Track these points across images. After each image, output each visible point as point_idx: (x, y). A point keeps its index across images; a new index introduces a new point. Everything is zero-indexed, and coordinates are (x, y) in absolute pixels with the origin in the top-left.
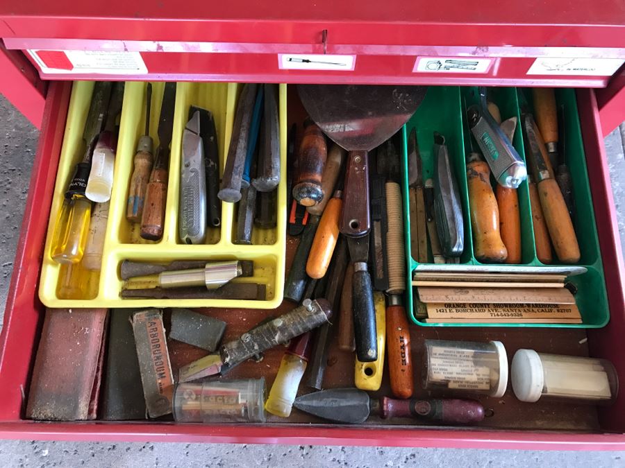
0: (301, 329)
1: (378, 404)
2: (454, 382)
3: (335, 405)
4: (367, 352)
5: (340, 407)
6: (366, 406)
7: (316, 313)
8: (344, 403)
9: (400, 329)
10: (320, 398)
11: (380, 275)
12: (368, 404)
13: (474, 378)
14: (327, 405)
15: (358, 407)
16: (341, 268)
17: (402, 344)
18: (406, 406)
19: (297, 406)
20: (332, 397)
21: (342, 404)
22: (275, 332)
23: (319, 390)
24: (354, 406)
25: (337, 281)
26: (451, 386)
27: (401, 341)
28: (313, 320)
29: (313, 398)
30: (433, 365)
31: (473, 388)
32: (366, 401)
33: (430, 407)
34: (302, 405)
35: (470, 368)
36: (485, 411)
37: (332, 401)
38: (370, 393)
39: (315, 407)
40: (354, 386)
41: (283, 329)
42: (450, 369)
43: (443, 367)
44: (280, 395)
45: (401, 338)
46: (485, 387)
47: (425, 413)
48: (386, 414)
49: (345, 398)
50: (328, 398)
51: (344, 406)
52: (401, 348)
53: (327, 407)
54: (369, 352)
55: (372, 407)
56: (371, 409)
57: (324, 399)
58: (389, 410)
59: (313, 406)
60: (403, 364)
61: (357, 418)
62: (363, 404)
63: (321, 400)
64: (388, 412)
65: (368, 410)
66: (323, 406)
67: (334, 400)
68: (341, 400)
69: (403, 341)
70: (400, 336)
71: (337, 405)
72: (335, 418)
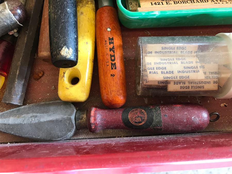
1: (85, 116)
2: (176, 83)
3: (35, 121)
4: (60, 51)
5: (40, 123)
6: (70, 119)
8: (45, 118)
9: (109, 30)
10: (19, 114)
12: (73, 117)
13: (200, 76)
14: (25, 122)
15: (61, 121)
17: (111, 46)
18: (118, 116)
20: (33, 112)
21: (42, 120)
24: (57, 121)
26: (172, 88)
27: (110, 43)
29: (11, 115)
30: (148, 64)
31: (198, 89)
32: (71, 114)
33: (146, 116)
35: (194, 65)
36: (210, 115)
37: (32, 117)
38: (77, 104)
39: (12, 125)
40: (57, 98)
42: (169, 68)
43: (161, 66)
45: (110, 39)
46: (211, 87)
47: (140, 122)
48: (93, 128)
49: (46, 112)
50: (28, 113)
51: (45, 122)
52: (110, 51)
53: (25, 124)
54: (62, 51)
55: (78, 121)
56: (77, 122)
57: (23, 116)
58: (98, 123)
59: (9, 124)
60: (112, 69)
61: (60, 134)
62: (67, 118)
63: (18, 117)
64: (96, 125)
65: (72, 124)
66: (21, 124)
67: (34, 116)
68: (42, 115)
69: (113, 43)
70: (109, 38)
71: (37, 121)
72: (34, 136)
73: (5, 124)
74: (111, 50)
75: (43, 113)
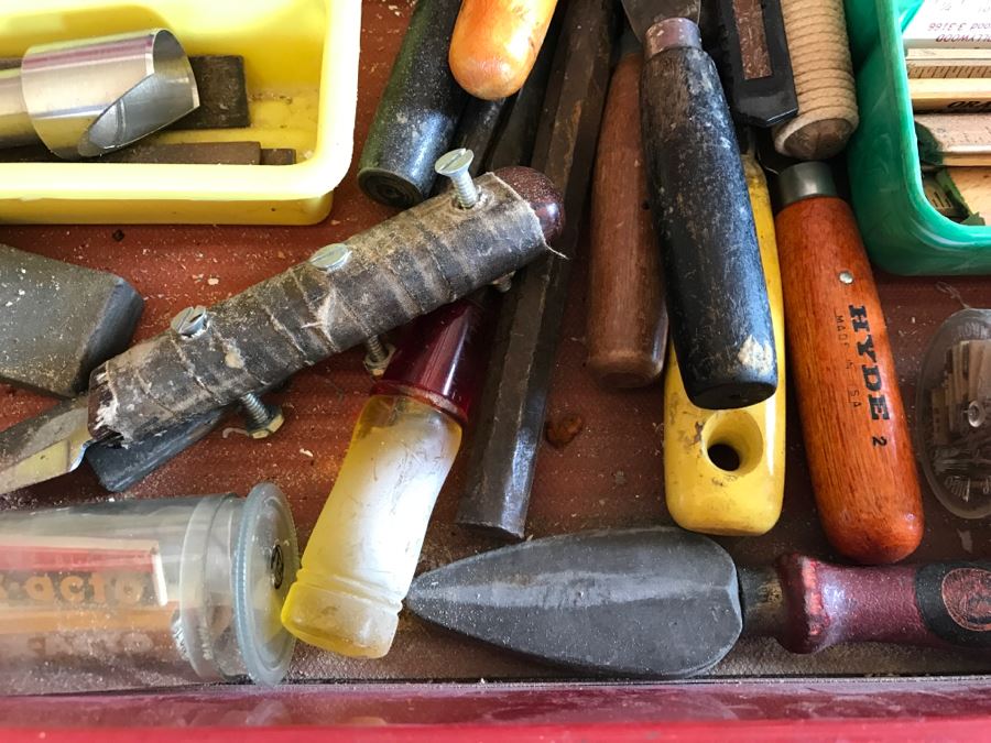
0: (429, 279)
1: (776, 588)
3: (590, 598)
5: (609, 608)
6: (725, 597)
7: (497, 210)
8: (627, 590)
9: (846, 280)
10: (524, 571)
11: (754, 63)
12: (732, 590)
14: (553, 601)
15: (690, 603)
16: (590, 71)
17: (862, 336)
18: (897, 596)
19: (421, 609)
20: (574, 565)
21: (617, 596)
22: (318, 293)
23: (513, 540)
24: (674, 602)
25: (576, 118)
27: (858, 326)
28: (483, 242)
29: (491, 573)
32: (724, 581)
34: (444, 604)
37: (573, 583)
39: (502, 611)
40: (663, 515)
41: (348, 283)
44: (342, 562)
45: (853, 311)
47: (988, 620)
48: (815, 633)
49: (628, 569)
50: (556, 570)
51: (629, 604)
52: (861, 354)
53: (551, 609)
54: (744, 350)
55: (753, 604)
56: (749, 609)
57: (540, 577)
58: (831, 614)
59: (491, 608)
60: (875, 417)
61: (687, 652)
62: (713, 592)
63: (524, 583)
64: (825, 622)
65: (734, 614)
66: (537, 607)
67: (581, 581)
68: (613, 576)
69: (864, 325)
70: (851, 307)
71: (599, 601)
72: (589, 659)
73: (478, 608)
74: (862, 349)
75: (614, 569)
